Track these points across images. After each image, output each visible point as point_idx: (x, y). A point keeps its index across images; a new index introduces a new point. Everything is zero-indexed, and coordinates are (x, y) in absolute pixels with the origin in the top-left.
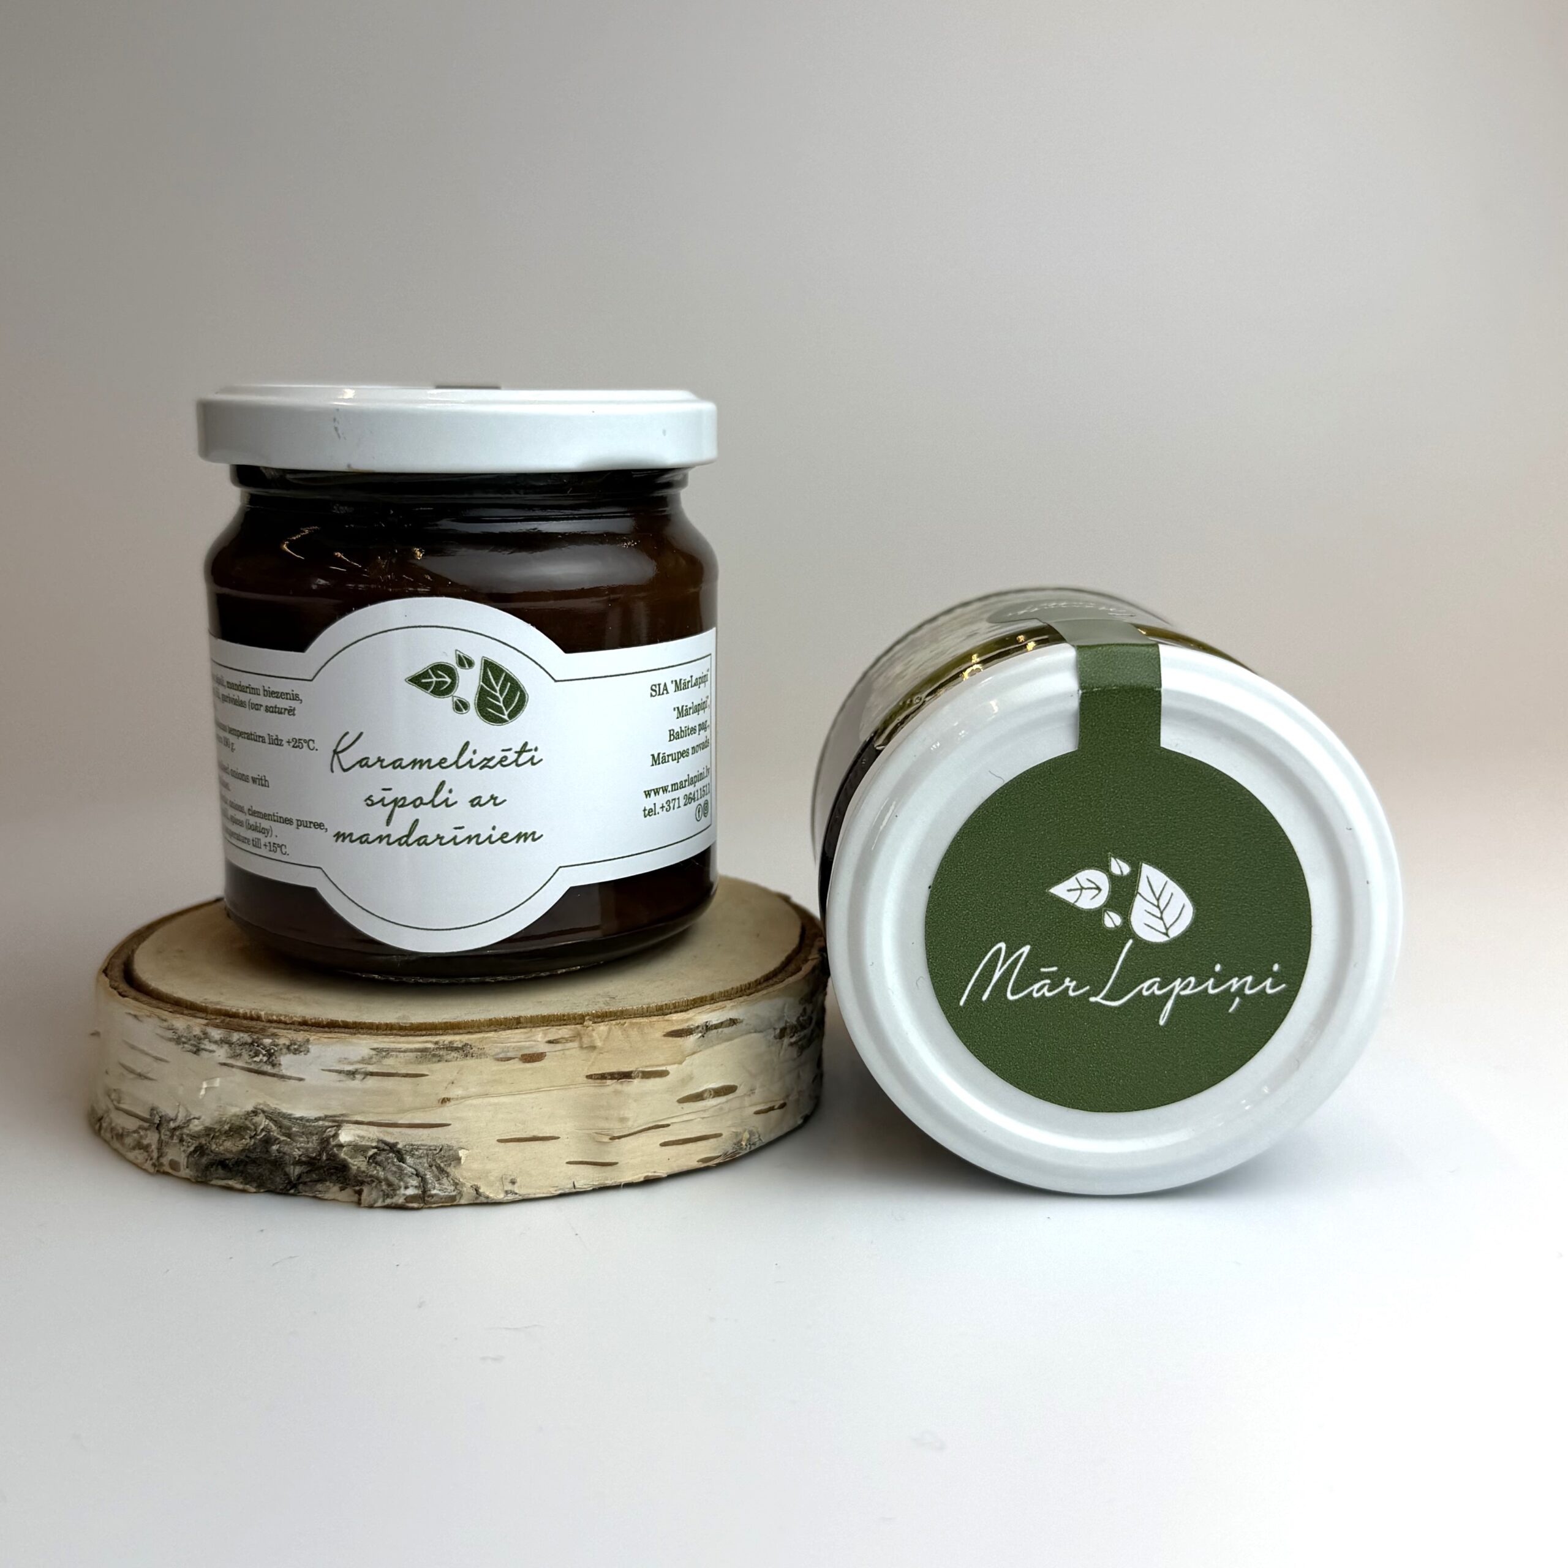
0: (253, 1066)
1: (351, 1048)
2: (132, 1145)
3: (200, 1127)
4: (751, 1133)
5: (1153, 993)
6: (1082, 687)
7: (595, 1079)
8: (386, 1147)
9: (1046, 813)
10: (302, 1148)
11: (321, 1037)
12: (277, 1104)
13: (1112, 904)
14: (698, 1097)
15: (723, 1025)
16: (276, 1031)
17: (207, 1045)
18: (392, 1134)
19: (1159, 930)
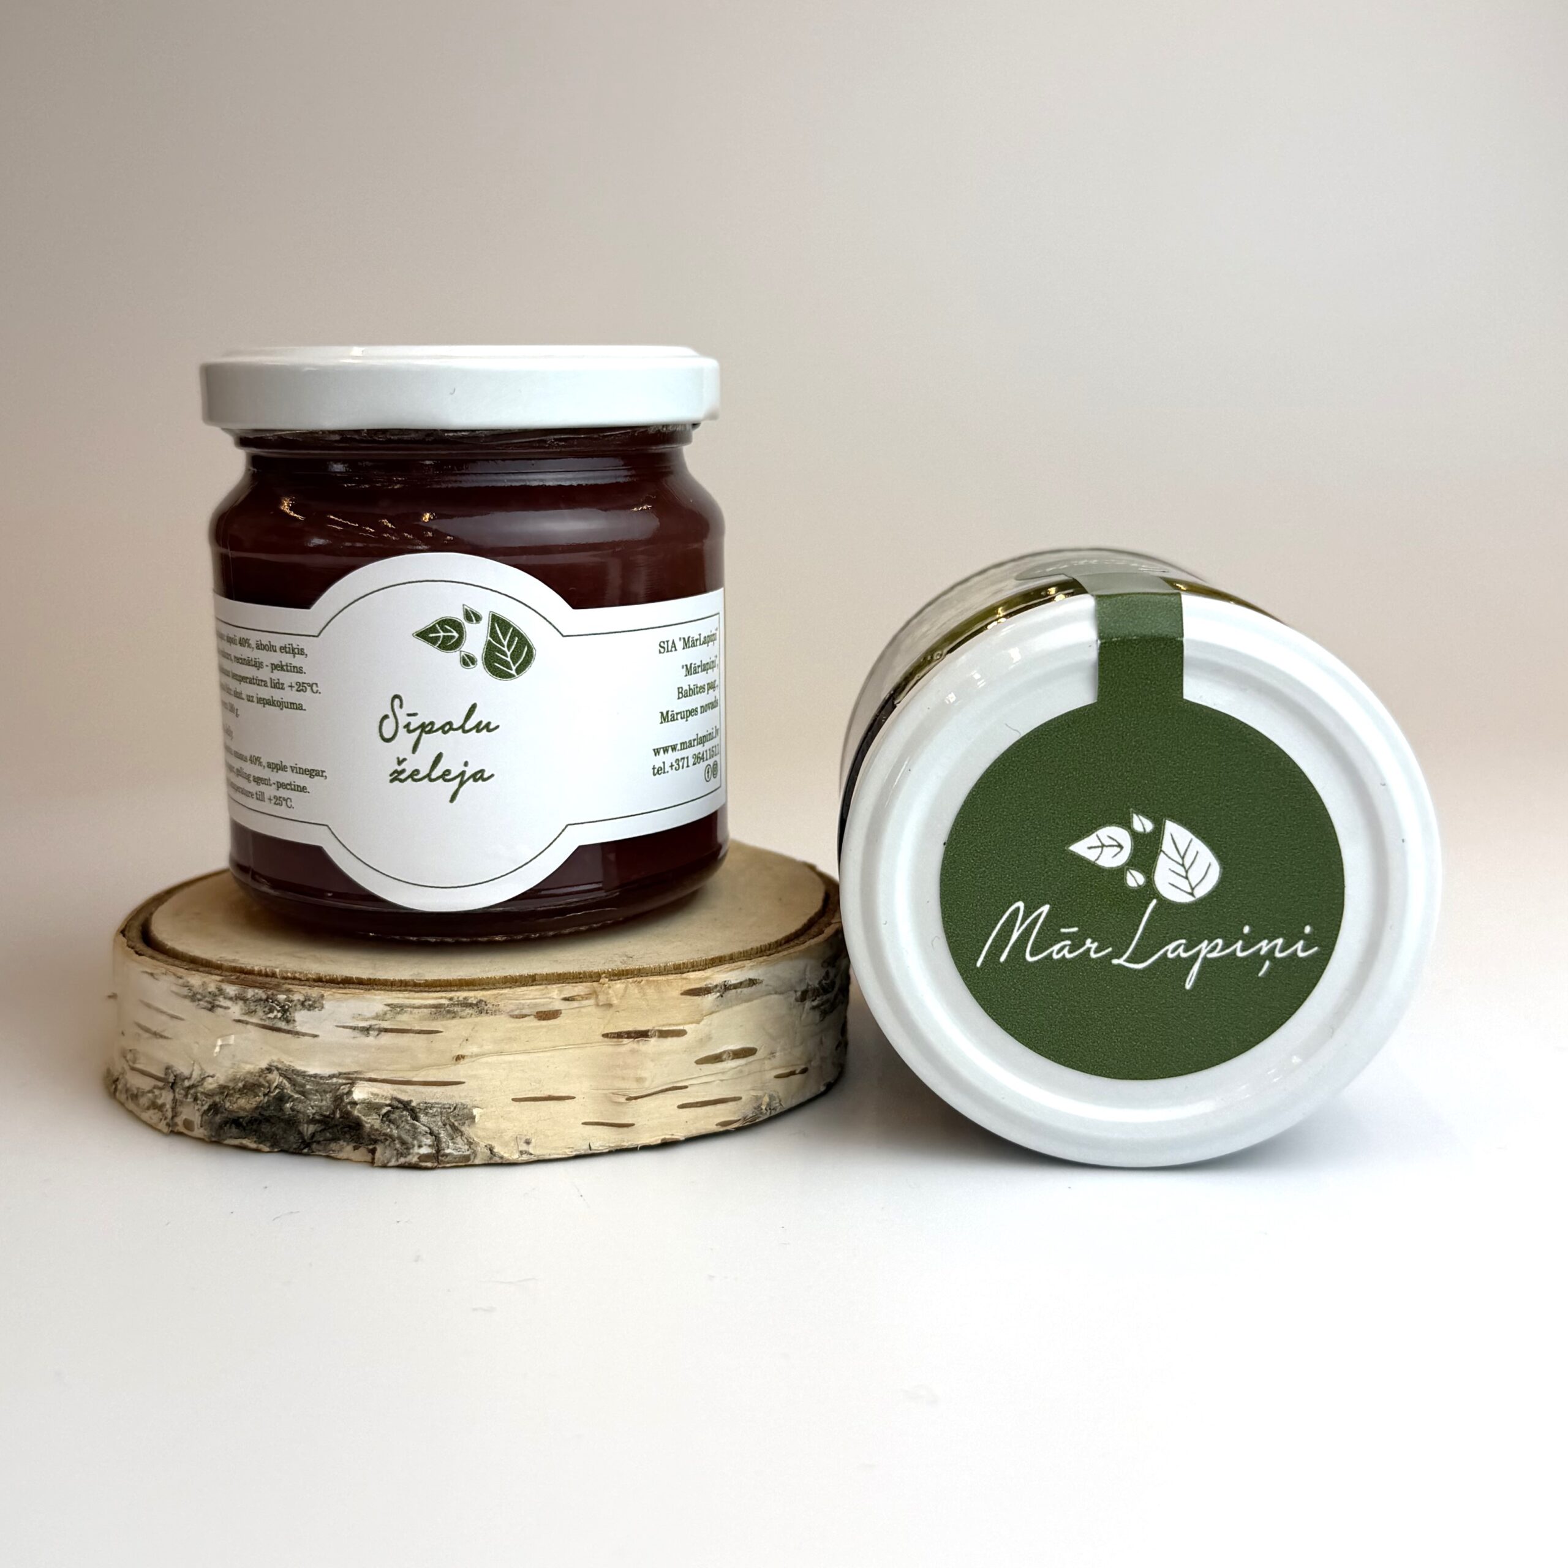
0: (267, 1023)
1: (366, 1004)
2: (147, 1105)
3: (214, 1086)
4: (771, 1097)
5: (1179, 955)
6: (1100, 637)
7: (610, 1038)
8: (400, 1105)
9: (1064, 768)
10: (316, 1106)
11: (334, 993)
12: (291, 1062)
13: (1133, 863)
14: (717, 1058)
15: (743, 986)
16: (290, 986)
17: (222, 1002)
18: (406, 1092)
19: (1185, 889)
